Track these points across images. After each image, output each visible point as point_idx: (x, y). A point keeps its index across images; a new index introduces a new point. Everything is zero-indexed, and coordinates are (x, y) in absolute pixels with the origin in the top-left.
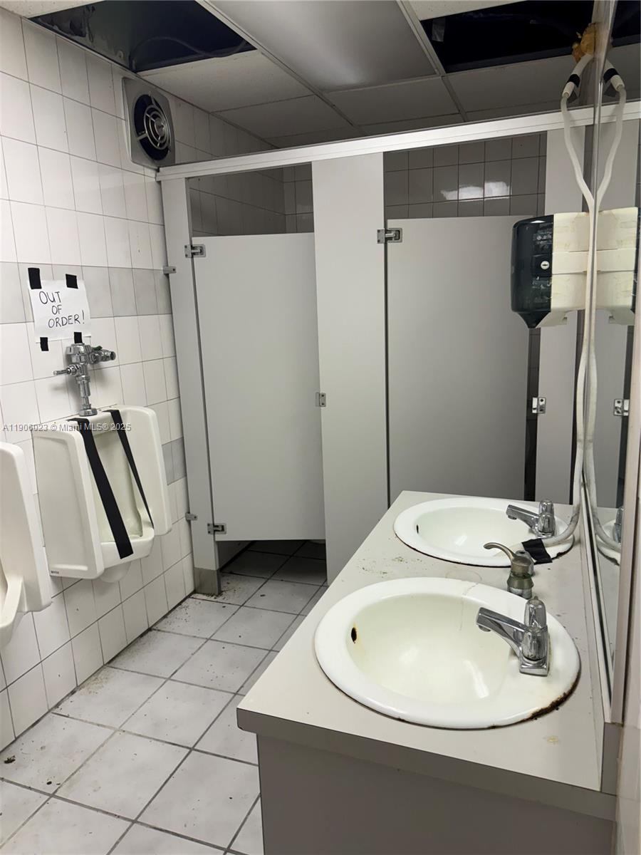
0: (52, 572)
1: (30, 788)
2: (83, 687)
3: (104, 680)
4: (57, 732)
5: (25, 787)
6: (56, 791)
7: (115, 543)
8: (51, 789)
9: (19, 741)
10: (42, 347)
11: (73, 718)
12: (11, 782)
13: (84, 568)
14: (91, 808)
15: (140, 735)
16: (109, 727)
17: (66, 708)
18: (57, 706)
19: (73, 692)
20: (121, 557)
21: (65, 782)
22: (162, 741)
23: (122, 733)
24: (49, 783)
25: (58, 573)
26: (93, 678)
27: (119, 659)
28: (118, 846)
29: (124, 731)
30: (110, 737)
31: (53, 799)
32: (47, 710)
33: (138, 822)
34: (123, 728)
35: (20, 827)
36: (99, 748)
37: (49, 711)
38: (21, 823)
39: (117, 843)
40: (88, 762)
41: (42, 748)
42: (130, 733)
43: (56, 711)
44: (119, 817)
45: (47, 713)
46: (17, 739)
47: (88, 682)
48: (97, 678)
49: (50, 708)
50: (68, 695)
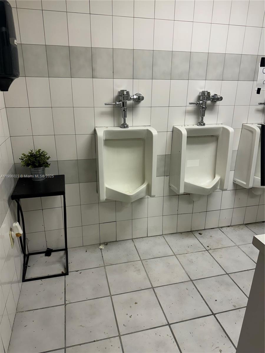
0: (234, 181)
1: (202, 244)
2: (233, 227)
3: (241, 229)
4: (217, 235)
5: (201, 243)
6: (209, 250)
7: (260, 178)
8: (208, 249)
9: (205, 230)
10: (257, 92)
11: (224, 234)
12: (198, 240)
13: (245, 183)
14: (216, 261)
15: (244, 252)
16: (235, 244)
17: (224, 230)
18: (221, 227)
19: (229, 226)
20: (261, 185)
21: (213, 249)
22: (251, 258)
23: (238, 247)
24: (208, 247)
25: (236, 182)
26: (238, 226)
27: (250, 225)
28: (219, 276)
29: (239, 247)
30: (233, 246)
31: (207, 251)
32: (217, 227)
33: (228, 275)
34: (239, 246)
35: (194, 252)
36: (228, 247)
37: (218, 228)
38: (196, 251)
39: (219, 275)
40: (223, 249)
41: (211, 236)
42: (241, 249)
43: (221, 229)
44: (223, 269)
45: (217, 228)
46: (205, 229)
47: (235, 226)
48: (238, 227)
49: (219, 227)
50: (226, 226)
